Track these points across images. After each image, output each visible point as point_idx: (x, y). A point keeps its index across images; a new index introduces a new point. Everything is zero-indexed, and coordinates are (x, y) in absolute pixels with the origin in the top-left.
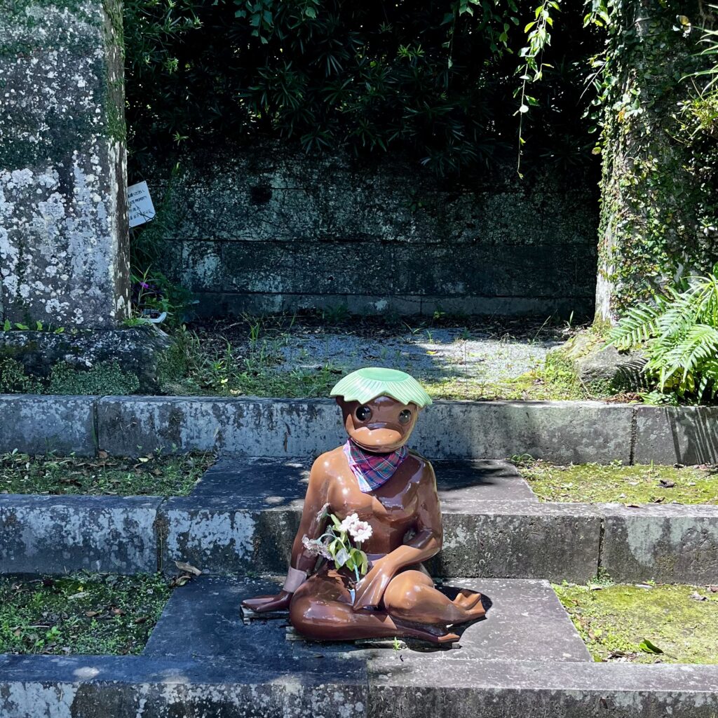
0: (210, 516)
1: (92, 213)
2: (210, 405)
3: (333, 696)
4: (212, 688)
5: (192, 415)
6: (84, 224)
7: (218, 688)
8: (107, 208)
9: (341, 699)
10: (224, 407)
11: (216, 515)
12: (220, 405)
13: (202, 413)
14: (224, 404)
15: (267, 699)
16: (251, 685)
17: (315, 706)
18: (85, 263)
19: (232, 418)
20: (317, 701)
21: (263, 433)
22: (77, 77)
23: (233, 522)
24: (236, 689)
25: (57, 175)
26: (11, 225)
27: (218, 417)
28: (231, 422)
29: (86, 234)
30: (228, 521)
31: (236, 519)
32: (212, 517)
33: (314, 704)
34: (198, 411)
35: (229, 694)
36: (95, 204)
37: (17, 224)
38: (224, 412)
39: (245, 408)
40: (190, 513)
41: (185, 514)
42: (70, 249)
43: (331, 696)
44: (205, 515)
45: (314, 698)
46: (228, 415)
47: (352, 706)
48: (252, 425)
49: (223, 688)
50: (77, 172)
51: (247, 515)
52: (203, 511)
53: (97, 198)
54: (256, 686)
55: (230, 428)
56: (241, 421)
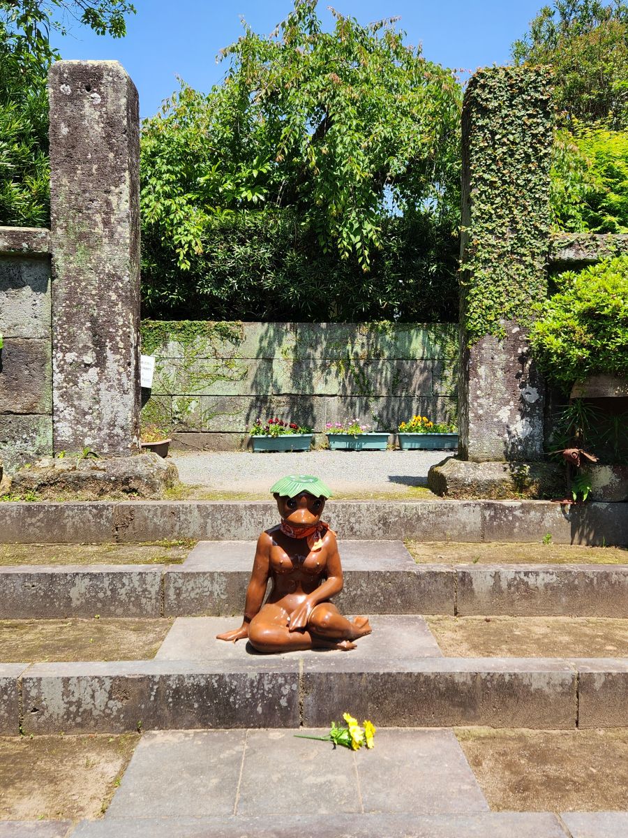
1: (118, 379)
3: (277, 680)
4: (200, 676)
5: (184, 512)
6: (111, 386)
7: (204, 676)
8: (128, 376)
9: (283, 682)
10: (205, 507)
11: (201, 575)
13: (190, 511)
15: (235, 683)
18: (112, 412)
19: (211, 514)
20: (268, 684)
22: (111, 293)
23: (212, 580)
24: (215, 677)
25: (94, 355)
26: (62, 388)
27: (201, 513)
28: (210, 517)
29: (113, 392)
30: (209, 579)
31: (214, 577)
32: (198, 577)
33: (265, 686)
34: (188, 510)
35: (211, 680)
36: (120, 374)
37: (66, 388)
38: (205, 510)
41: (180, 575)
42: (102, 403)
44: (194, 575)
45: (265, 682)
46: (208, 512)
47: (290, 686)
49: (207, 676)
50: (109, 353)
51: (222, 574)
53: (122, 370)
55: (209, 521)
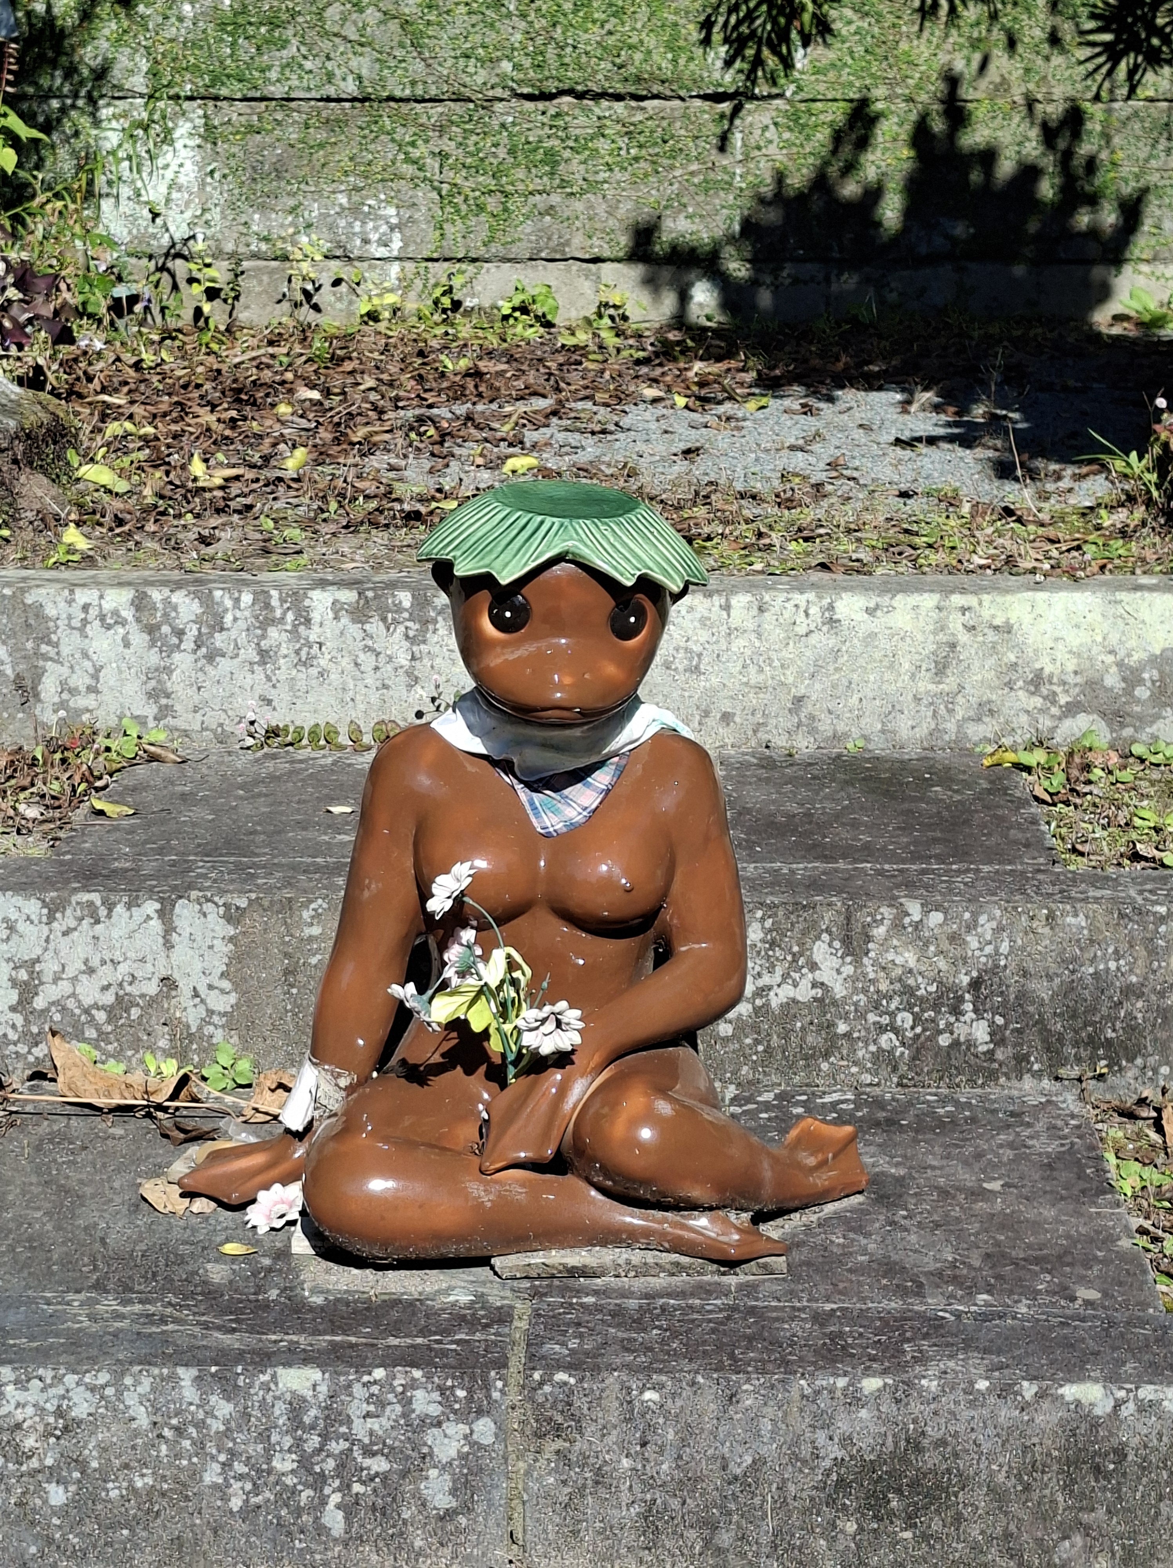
0: (103, 912)
2: (127, 595)
3: (410, 1401)
4: (71, 1379)
5: (76, 623)
7: (87, 1379)
9: (434, 1410)
10: (167, 601)
11: (119, 909)
12: (156, 595)
13: (102, 618)
14: (166, 592)
16: (181, 1371)
17: (360, 1429)
19: (192, 632)
20: (368, 1415)
21: (282, 675)
23: (169, 929)
24: (137, 1383)
27: (151, 630)
28: (188, 644)
30: (156, 924)
31: (177, 922)
32: (109, 916)
33: (357, 1423)
34: (93, 612)
35: (119, 1394)
38: (166, 615)
39: (229, 603)
40: (45, 904)
41: (33, 907)
43: (406, 1402)
44: (91, 910)
45: (357, 1407)
46: (180, 624)
47: (464, 1428)
48: (250, 653)
49: (103, 1377)
51: (209, 907)
52: (85, 897)
54: (194, 1372)
55: (183, 661)
56: (219, 640)
